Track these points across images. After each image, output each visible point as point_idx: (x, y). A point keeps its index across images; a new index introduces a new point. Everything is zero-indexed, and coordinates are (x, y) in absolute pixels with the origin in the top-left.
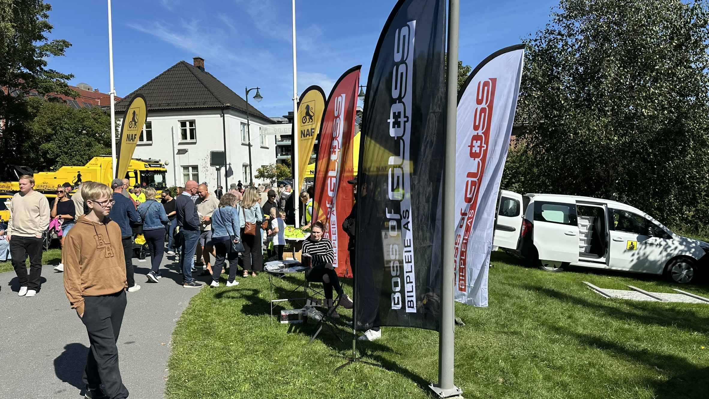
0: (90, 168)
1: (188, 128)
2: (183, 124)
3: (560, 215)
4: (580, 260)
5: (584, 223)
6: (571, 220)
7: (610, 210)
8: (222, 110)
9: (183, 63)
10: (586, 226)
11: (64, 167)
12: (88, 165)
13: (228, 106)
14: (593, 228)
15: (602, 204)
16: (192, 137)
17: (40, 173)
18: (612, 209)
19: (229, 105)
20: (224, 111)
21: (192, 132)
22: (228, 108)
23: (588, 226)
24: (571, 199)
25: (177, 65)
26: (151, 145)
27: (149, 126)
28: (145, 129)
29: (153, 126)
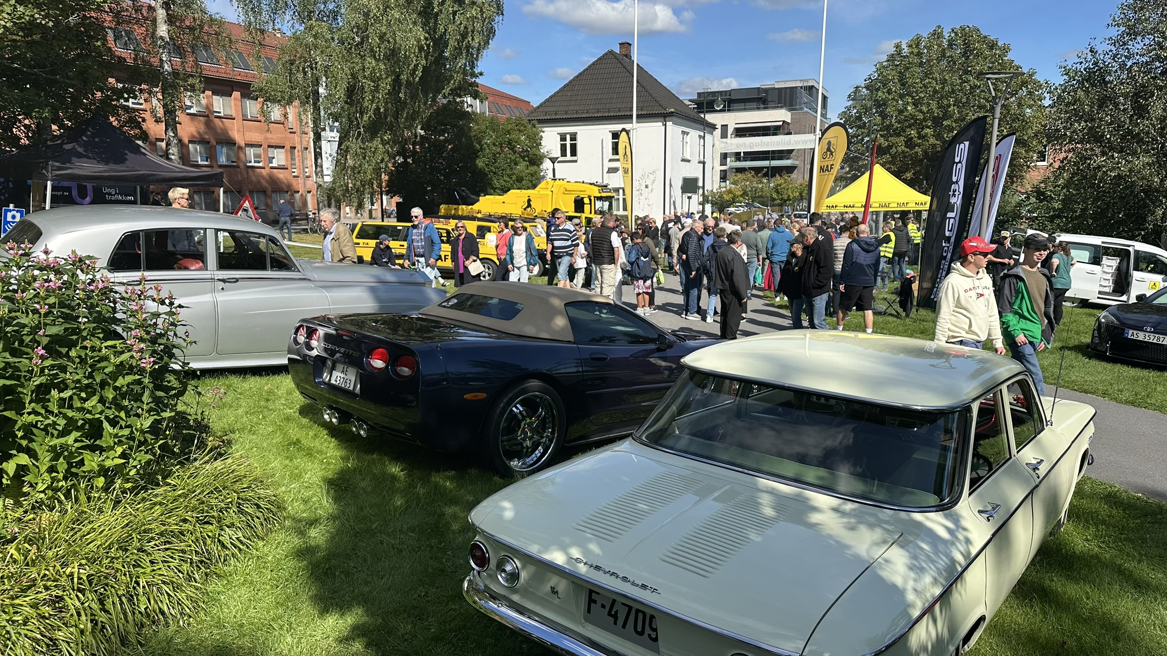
0: (541, 192)
2: (616, 135)
3: (1085, 255)
4: (1098, 298)
5: (1111, 263)
6: (1096, 260)
7: (1137, 252)
8: (664, 116)
9: (611, 52)
10: (1112, 266)
11: (512, 191)
12: (537, 188)
13: (672, 112)
14: (1119, 269)
15: (1129, 246)
17: (487, 196)
18: (1139, 251)
19: (673, 110)
20: (667, 119)
22: (671, 114)
23: (1114, 267)
24: (1097, 240)
25: (603, 56)
26: (576, 161)
27: (574, 137)
28: (568, 142)
29: (578, 137)
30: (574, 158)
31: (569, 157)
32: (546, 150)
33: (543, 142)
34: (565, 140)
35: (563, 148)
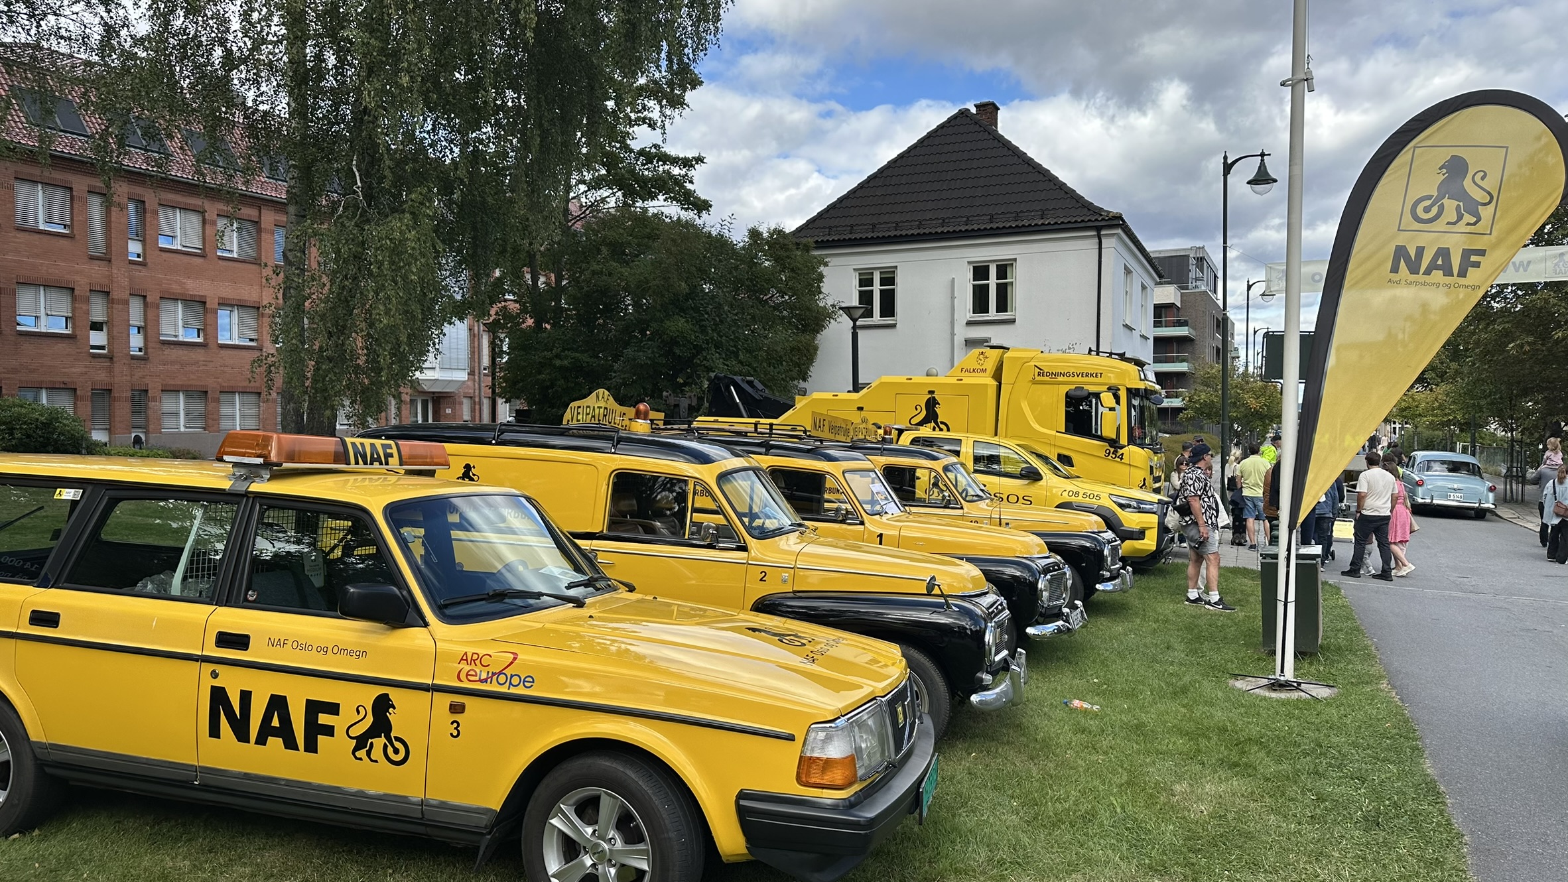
0: (966, 381)
1: (993, 282)
2: (980, 272)
8: (1096, 228)
13: (1116, 218)
16: (1002, 306)
21: (1003, 291)
26: (893, 326)
27: (889, 279)
28: (877, 288)
29: (900, 279)
30: (888, 320)
31: (877, 318)
32: (830, 302)
33: (826, 287)
34: (870, 282)
35: (866, 298)
